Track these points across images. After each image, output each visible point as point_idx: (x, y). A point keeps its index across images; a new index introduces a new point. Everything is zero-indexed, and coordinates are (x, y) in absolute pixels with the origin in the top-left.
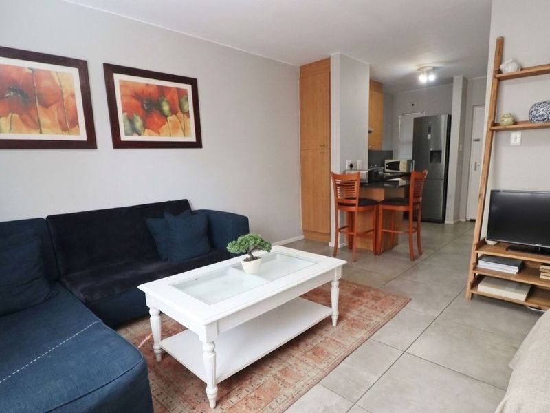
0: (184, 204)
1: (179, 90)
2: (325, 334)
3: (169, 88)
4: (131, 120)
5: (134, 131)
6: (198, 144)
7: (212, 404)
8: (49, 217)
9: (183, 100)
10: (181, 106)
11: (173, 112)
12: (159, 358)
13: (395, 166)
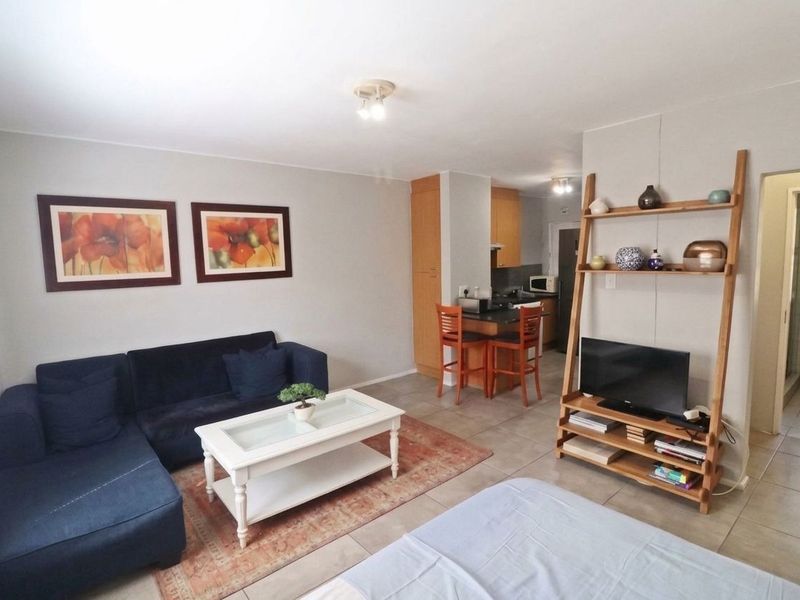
0: (269, 336)
1: (268, 220)
2: (381, 486)
3: (258, 219)
4: (216, 254)
5: (219, 264)
6: (288, 273)
7: (242, 543)
8: (129, 352)
9: (272, 229)
10: (269, 234)
11: (261, 242)
12: (211, 499)
13: (541, 284)
